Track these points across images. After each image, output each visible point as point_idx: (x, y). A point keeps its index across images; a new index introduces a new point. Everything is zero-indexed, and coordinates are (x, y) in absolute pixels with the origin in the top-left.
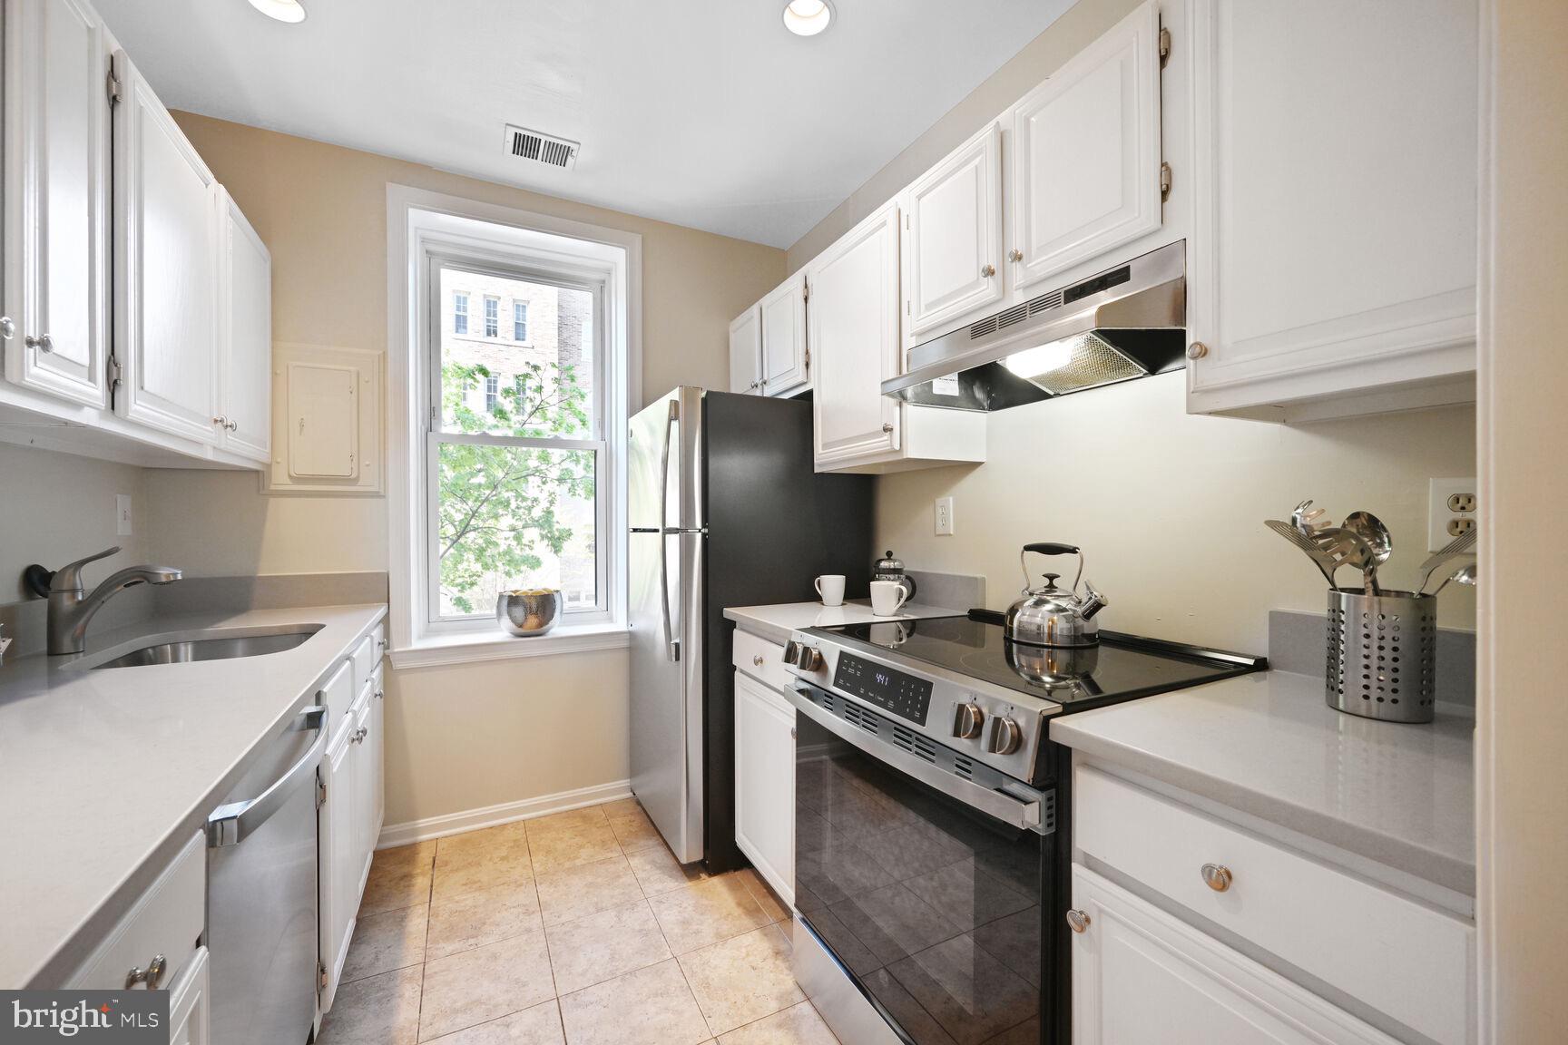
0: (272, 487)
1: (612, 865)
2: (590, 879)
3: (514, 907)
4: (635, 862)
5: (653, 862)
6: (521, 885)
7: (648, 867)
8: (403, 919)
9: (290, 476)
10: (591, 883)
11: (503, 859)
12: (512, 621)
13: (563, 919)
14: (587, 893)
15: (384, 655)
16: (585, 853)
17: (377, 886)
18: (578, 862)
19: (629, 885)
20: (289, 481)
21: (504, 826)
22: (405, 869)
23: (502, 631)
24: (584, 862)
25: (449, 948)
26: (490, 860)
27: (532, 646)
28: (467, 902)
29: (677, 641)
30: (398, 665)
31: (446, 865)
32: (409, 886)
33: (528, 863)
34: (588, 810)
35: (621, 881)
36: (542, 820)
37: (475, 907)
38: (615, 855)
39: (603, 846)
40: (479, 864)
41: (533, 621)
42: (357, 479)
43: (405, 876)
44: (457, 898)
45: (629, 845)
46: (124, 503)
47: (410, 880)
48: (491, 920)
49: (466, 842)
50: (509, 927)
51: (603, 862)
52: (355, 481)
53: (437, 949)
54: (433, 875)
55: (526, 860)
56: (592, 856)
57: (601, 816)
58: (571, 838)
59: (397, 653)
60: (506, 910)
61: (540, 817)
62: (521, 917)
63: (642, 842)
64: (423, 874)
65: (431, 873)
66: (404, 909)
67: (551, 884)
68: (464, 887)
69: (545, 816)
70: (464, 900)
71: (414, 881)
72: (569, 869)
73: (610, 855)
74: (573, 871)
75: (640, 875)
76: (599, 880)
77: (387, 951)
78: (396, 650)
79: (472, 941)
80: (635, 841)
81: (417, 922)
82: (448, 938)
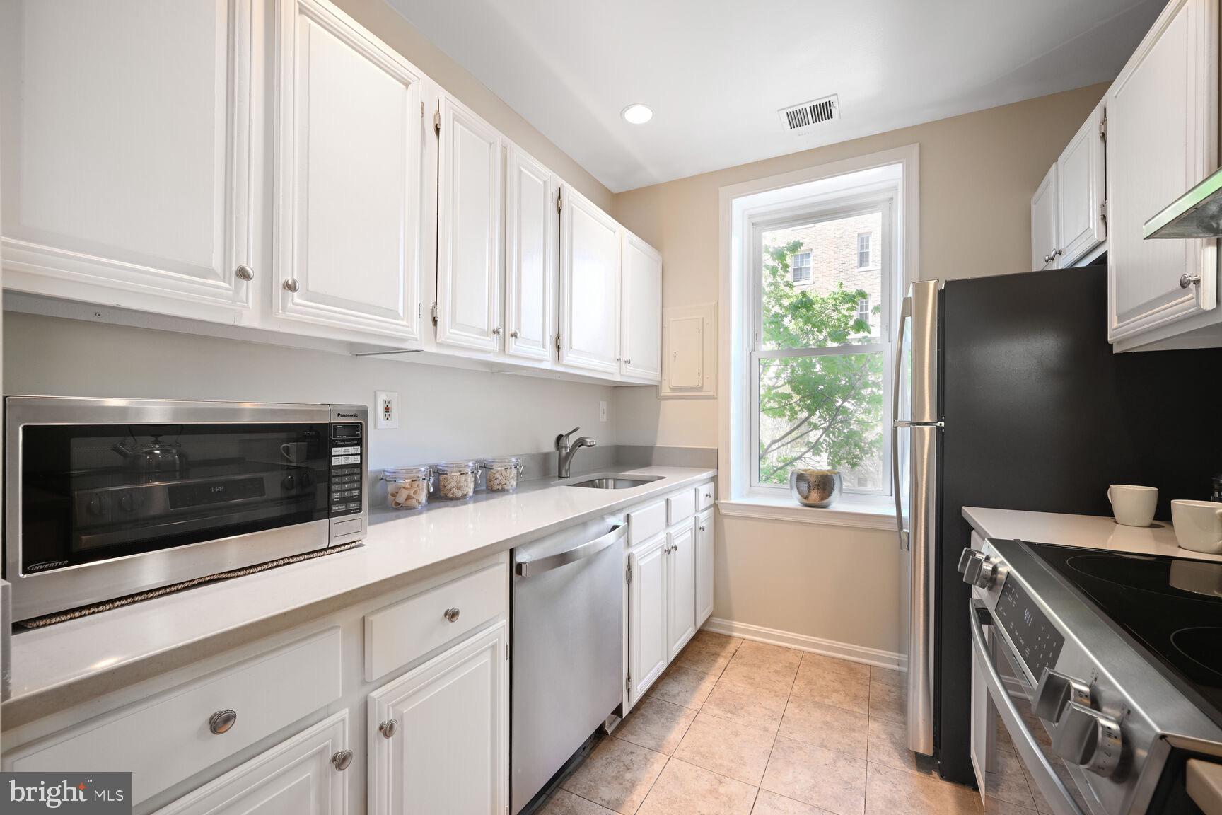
0: (662, 395)
1: (853, 719)
2: (829, 719)
3: (766, 709)
4: (875, 726)
5: (891, 735)
6: (777, 696)
7: (884, 737)
8: (702, 679)
9: (670, 388)
10: (828, 722)
11: (777, 672)
12: (800, 493)
13: (792, 736)
14: (822, 728)
15: (715, 503)
16: (835, 697)
17: (699, 652)
18: (827, 701)
19: (859, 742)
20: (669, 390)
21: (788, 649)
22: (718, 650)
23: (792, 500)
24: (831, 704)
25: (716, 711)
26: (768, 668)
27: (814, 515)
28: (739, 689)
29: (908, 531)
30: (723, 512)
31: (741, 658)
32: (714, 661)
33: (791, 683)
34: (857, 666)
35: (854, 734)
36: (818, 657)
37: (743, 694)
38: (859, 710)
39: (855, 699)
40: (759, 668)
41: (814, 496)
42: (702, 387)
43: (716, 654)
44: (735, 683)
45: (877, 709)
46: (603, 405)
47: (716, 658)
48: (747, 709)
49: (759, 649)
50: (755, 719)
51: (847, 712)
52: (700, 389)
53: (709, 708)
54: (730, 661)
55: (790, 680)
56: (840, 703)
57: (866, 675)
58: (831, 681)
59: (722, 503)
60: (760, 707)
61: (817, 654)
62: (767, 718)
63: (890, 714)
64: (725, 658)
65: (730, 658)
66: (705, 673)
67: (799, 706)
68: (743, 678)
69: (821, 655)
70: (739, 686)
71: (719, 659)
72: (817, 703)
73: (856, 709)
74: (819, 705)
75: (873, 739)
76: (836, 724)
77: (685, 693)
78: (722, 501)
79: (729, 715)
80: (885, 710)
81: (707, 685)
82: (717, 705)
